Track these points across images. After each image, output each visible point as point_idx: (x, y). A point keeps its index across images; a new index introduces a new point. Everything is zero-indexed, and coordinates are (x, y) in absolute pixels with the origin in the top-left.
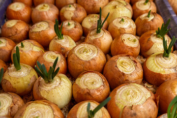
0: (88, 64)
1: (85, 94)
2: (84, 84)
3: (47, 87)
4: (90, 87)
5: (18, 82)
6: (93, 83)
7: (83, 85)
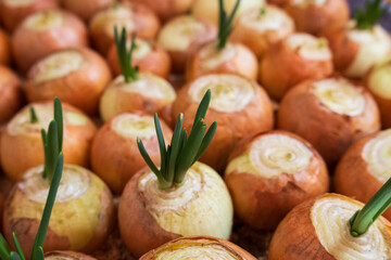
0: (243, 120)
1: (284, 190)
2: (268, 166)
3: (171, 202)
4: (288, 167)
5: (69, 216)
6: (289, 156)
7: (265, 168)
